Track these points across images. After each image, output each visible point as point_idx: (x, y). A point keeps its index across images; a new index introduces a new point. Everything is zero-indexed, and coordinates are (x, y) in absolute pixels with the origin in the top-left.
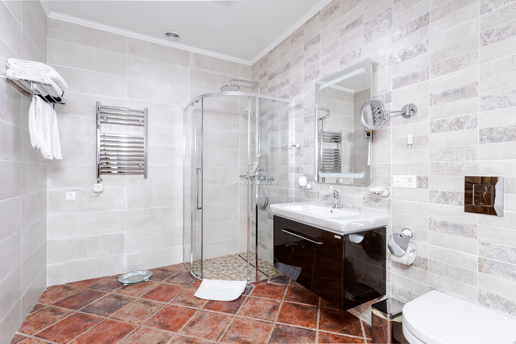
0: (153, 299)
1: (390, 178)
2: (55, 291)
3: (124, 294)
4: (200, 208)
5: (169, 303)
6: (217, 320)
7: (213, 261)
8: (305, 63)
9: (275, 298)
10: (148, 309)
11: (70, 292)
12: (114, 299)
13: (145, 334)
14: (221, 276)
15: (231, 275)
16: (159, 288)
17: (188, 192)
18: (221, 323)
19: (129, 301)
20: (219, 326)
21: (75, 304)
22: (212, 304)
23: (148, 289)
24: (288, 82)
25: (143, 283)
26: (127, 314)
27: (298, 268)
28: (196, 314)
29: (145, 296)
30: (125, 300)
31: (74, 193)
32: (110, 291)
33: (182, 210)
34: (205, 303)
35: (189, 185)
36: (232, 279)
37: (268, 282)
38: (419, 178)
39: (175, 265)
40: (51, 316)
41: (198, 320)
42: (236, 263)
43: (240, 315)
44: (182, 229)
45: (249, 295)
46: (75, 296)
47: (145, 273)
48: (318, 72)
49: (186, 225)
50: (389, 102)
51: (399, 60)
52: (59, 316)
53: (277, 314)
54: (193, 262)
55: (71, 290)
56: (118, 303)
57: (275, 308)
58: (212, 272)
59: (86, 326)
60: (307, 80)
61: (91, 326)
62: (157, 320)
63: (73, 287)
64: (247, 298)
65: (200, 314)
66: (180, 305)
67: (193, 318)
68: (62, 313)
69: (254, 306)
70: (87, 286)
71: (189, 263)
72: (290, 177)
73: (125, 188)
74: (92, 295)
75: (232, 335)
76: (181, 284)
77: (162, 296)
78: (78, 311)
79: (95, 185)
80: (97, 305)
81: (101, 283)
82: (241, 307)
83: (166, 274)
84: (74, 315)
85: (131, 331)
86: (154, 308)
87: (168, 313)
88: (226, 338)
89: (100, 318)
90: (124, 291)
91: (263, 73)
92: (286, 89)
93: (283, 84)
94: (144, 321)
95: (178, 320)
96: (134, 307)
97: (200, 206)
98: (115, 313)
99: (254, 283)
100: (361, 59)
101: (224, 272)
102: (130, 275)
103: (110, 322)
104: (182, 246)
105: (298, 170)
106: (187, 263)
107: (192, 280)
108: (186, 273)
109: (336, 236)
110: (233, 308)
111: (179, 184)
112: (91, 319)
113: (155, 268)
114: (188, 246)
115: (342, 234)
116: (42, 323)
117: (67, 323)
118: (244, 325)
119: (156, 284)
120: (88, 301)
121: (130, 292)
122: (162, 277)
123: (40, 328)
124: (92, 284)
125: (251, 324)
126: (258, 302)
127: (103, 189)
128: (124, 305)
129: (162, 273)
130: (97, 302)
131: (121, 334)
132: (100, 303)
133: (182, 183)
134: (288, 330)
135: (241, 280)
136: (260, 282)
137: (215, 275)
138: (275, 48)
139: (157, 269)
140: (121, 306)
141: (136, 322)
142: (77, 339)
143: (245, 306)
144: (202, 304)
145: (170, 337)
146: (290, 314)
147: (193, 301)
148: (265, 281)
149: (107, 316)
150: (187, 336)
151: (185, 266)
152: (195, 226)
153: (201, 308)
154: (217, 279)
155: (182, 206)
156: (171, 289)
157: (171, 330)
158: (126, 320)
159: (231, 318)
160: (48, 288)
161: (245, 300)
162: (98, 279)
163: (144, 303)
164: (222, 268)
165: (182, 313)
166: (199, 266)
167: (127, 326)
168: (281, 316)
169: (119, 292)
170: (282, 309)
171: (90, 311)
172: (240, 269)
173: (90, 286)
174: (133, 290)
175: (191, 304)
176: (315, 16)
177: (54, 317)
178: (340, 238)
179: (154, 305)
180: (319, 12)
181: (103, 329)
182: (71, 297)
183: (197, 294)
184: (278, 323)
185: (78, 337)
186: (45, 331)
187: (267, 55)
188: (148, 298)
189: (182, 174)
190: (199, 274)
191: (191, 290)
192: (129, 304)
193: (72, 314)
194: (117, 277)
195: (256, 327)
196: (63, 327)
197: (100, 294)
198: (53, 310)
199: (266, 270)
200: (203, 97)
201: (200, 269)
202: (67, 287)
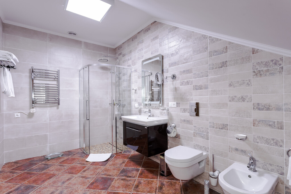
0: (64, 164)
1: (168, 104)
2: (9, 164)
3: (49, 163)
4: (88, 120)
5: (73, 164)
6: (96, 169)
7: (96, 146)
8: (138, 51)
9: (124, 159)
10: (63, 168)
11: (19, 164)
12: (44, 165)
13: (62, 177)
14: (99, 152)
15: (105, 152)
16: (68, 159)
17: (82, 112)
18: (98, 170)
19: (51, 165)
20: (97, 171)
21: (23, 169)
22: (94, 163)
23: (62, 160)
24: (131, 59)
25: (58, 158)
26: (52, 170)
27: (136, 146)
28: (86, 167)
29: (60, 163)
30: (50, 165)
31: (19, 114)
32: (41, 162)
33: (79, 121)
34: (91, 163)
35: (82, 108)
36: (105, 153)
37: (122, 153)
38: (177, 103)
39: (75, 149)
40: (11, 174)
41: (87, 170)
42: (107, 146)
43: (108, 166)
44: (79, 131)
45: (112, 159)
46: (22, 166)
47: (59, 154)
48: (143, 56)
49: (81, 129)
50: (168, 72)
51: (171, 56)
52: (15, 174)
53: (124, 165)
54: (85, 147)
55: (19, 163)
56: (47, 166)
57: (123, 162)
58: (95, 151)
59: (31, 176)
60: (139, 59)
61: (34, 176)
62: (67, 171)
63: (20, 162)
64: (111, 160)
65: (88, 167)
66: (78, 165)
67: (85, 169)
68: (16, 173)
69: (114, 162)
70: (28, 161)
71: (83, 148)
72: (132, 104)
73: (48, 111)
74: (31, 164)
75: (103, 173)
76: (79, 157)
77: (69, 162)
78: (25, 171)
79: (31, 109)
80: (35, 168)
81: (35, 159)
82: (108, 163)
83: (71, 153)
84: (23, 173)
85: (55, 176)
86: (65, 167)
87: (73, 168)
88: (100, 174)
89: (38, 173)
90: (49, 162)
91: (120, 53)
92: (130, 62)
93: (129, 60)
94: (61, 172)
95: (77, 170)
96: (55, 167)
97: (88, 119)
98: (45, 170)
99: (115, 154)
100: (158, 53)
101: (101, 151)
102: (51, 155)
103: (43, 174)
104: (79, 140)
105: (136, 100)
106: (82, 148)
107: (84, 155)
108: (81, 152)
109: (145, 128)
110: (104, 164)
111: (77, 108)
112: (33, 174)
113: (64, 151)
114: (82, 139)
115: (148, 126)
116: (7, 177)
117: (21, 176)
118: (109, 169)
119: (66, 158)
120: (30, 167)
121: (52, 162)
122: (69, 155)
123: (6, 179)
124: (30, 160)
125: (112, 169)
126: (116, 161)
127: (36, 112)
128: (50, 167)
129: (69, 153)
130: (34, 167)
131: (49, 178)
132: (36, 167)
133: (79, 108)
134: (128, 169)
135: (109, 153)
136: (118, 153)
137: (96, 152)
138: (125, 42)
139: (66, 152)
140: (48, 168)
141: (56, 173)
142: (28, 181)
143: (110, 163)
144: (89, 164)
145: (74, 177)
146: (130, 164)
147: (85, 163)
148: (121, 153)
149: (41, 172)
150: (82, 175)
151: (81, 149)
152: (86, 129)
153: (89, 165)
154: (97, 153)
155: (79, 119)
156: (74, 159)
157: (74, 174)
158: (52, 172)
159: (103, 168)
160: (5, 164)
161: (110, 161)
162: (33, 158)
163: (60, 165)
164: (100, 149)
165: (79, 168)
166: (88, 149)
167: (52, 174)
168: (126, 165)
169: (46, 162)
170: (127, 162)
171: (31, 171)
172: (109, 149)
173: (29, 161)
174: (54, 161)
175: (84, 164)
176: (141, 31)
177: (13, 174)
178: (146, 128)
179: (65, 166)
180: (143, 29)
181: (40, 176)
182: (20, 166)
183: (87, 160)
184: (124, 167)
185: (28, 180)
186: (9, 180)
187: (121, 45)
188: (62, 163)
189: (79, 103)
190: (88, 152)
191: (84, 159)
192: (52, 167)
193: (22, 173)
194: (44, 156)
195: (114, 169)
196: (19, 178)
197: (36, 164)
198: (11, 172)
199: (122, 148)
200: (89, 66)
201: (88, 150)
202: (16, 162)
